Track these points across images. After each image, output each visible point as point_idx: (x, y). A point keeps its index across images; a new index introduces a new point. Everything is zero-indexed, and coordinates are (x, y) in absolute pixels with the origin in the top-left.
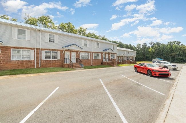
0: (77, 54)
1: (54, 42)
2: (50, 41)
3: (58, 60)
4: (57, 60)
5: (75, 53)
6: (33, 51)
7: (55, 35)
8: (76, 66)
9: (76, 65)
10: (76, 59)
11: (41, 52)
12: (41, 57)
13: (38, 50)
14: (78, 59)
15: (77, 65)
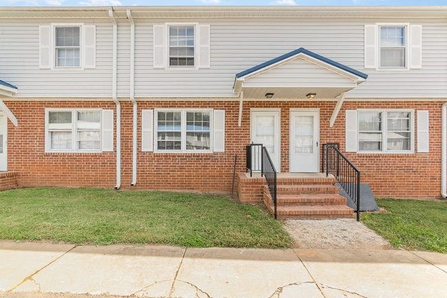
0: (325, 118)
1: (190, 62)
2: (173, 61)
3: (213, 157)
4: (207, 157)
5: (315, 113)
6: (107, 114)
7: (199, 28)
8: (309, 203)
9: (310, 191)
10: (317, 150)
11: (139, 115)
12: (139, 141)
13: (126, 105)
14: (331, 154)
15: (317, 191)
